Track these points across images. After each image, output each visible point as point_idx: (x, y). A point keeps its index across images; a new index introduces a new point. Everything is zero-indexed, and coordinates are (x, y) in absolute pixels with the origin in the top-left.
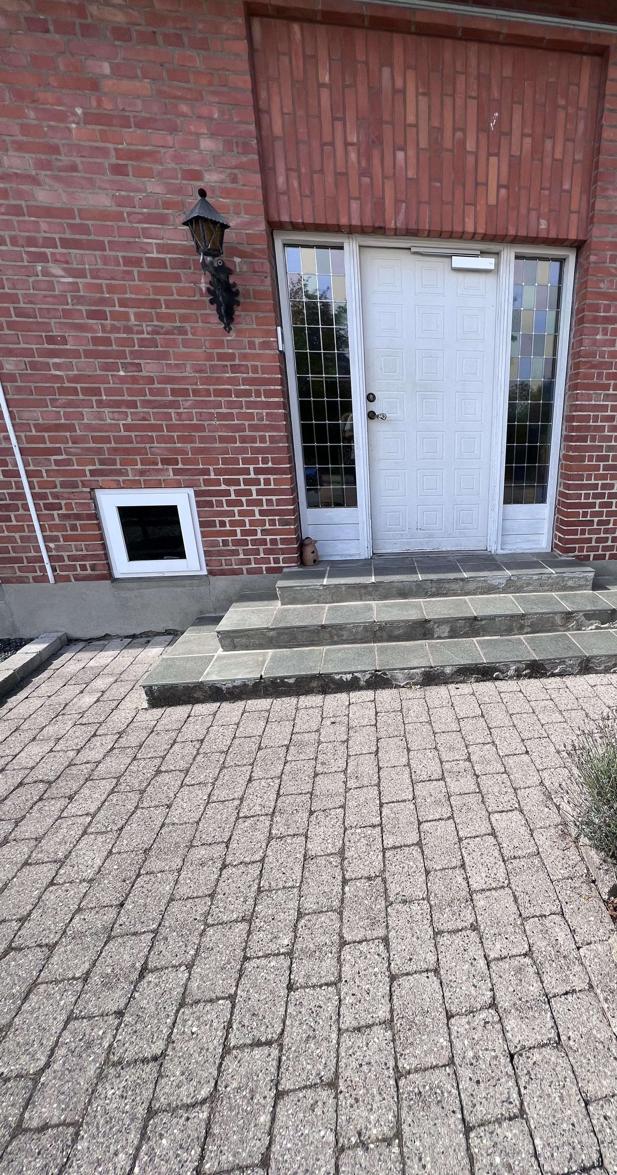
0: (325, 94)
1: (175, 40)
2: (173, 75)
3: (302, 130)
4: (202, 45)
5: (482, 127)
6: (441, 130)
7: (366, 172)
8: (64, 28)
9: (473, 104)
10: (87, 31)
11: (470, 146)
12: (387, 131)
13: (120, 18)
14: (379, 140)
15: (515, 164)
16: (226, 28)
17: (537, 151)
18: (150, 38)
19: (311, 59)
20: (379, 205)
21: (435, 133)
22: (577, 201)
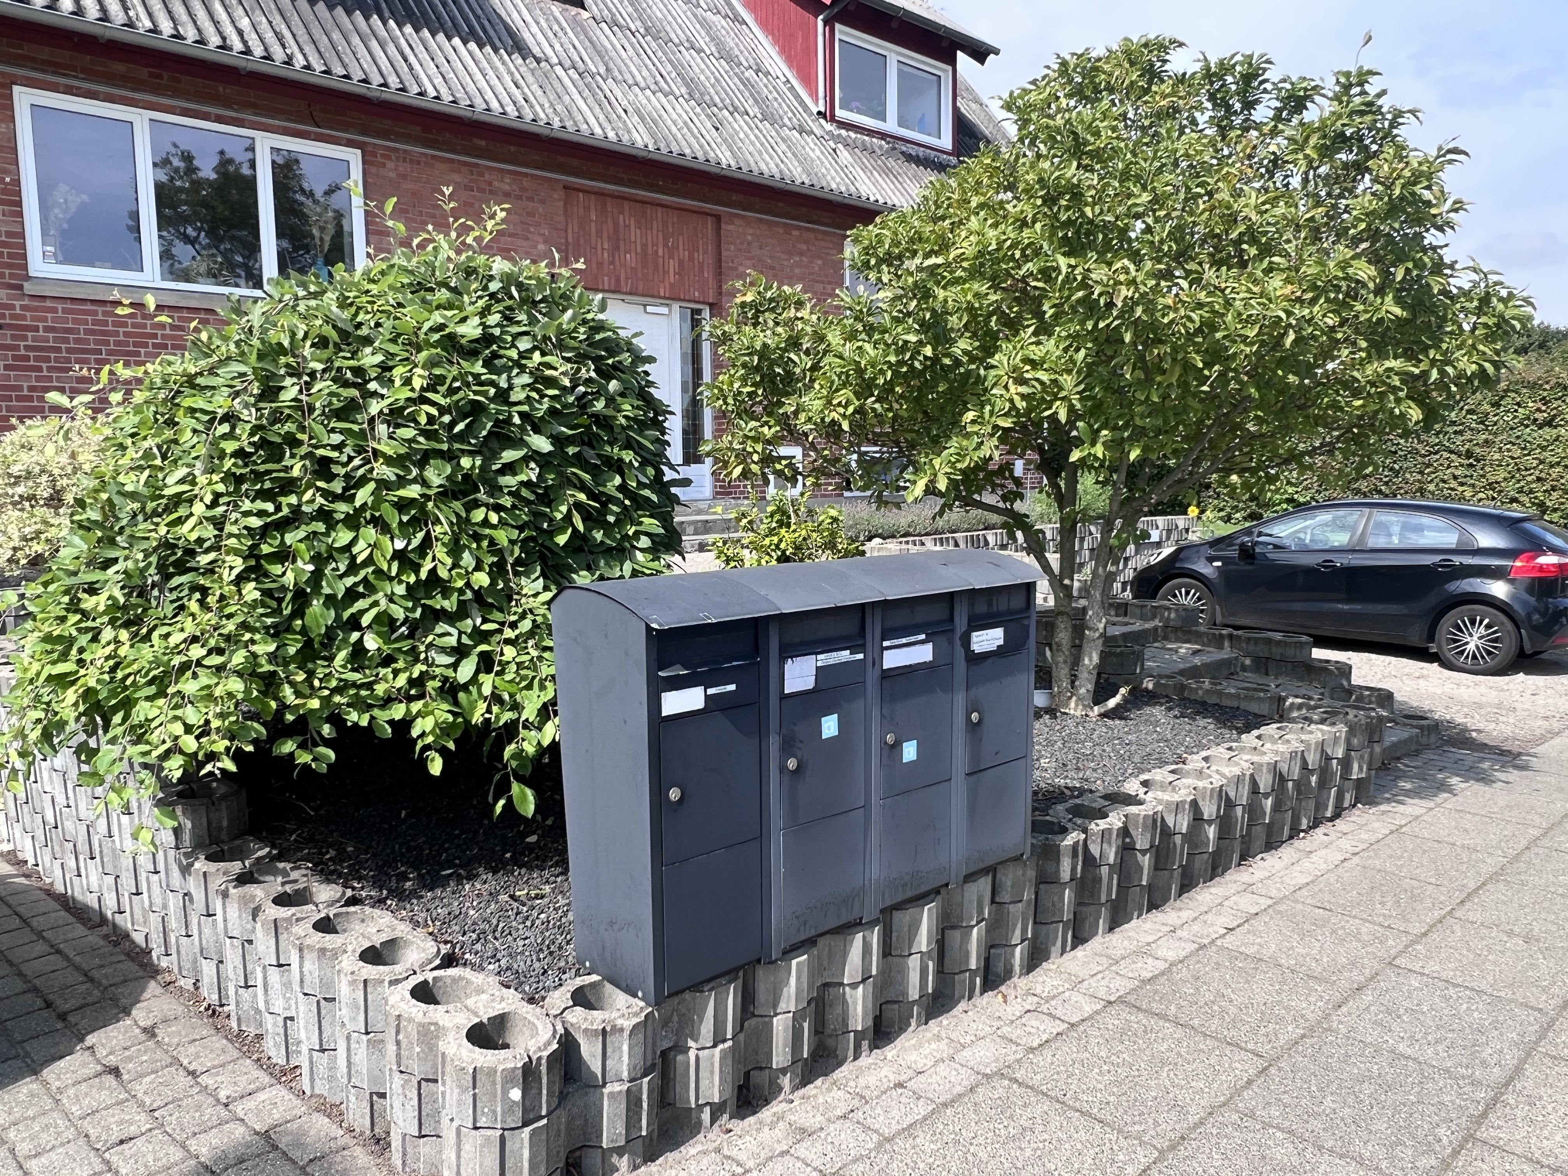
0: (593, 225)
1: (531, 199)
2: (529, 214)
3: (582, 241)
4: (543, 202)
5: (665, 245)
6: (646, 245)
7: (612, 263)
8: (481, 190)
9: (660, 235)
10: (491, 192)
11: (660, 253)
12: (622, 243)
13: (507, 187)
14: (617, 248)
15: (681, 263)
16: (555, 196)
17: (691, 258)
18: (520, 197)
19: (587, 209)
20: (618, 280)
21: (644, 246)
22: (712, 283)
